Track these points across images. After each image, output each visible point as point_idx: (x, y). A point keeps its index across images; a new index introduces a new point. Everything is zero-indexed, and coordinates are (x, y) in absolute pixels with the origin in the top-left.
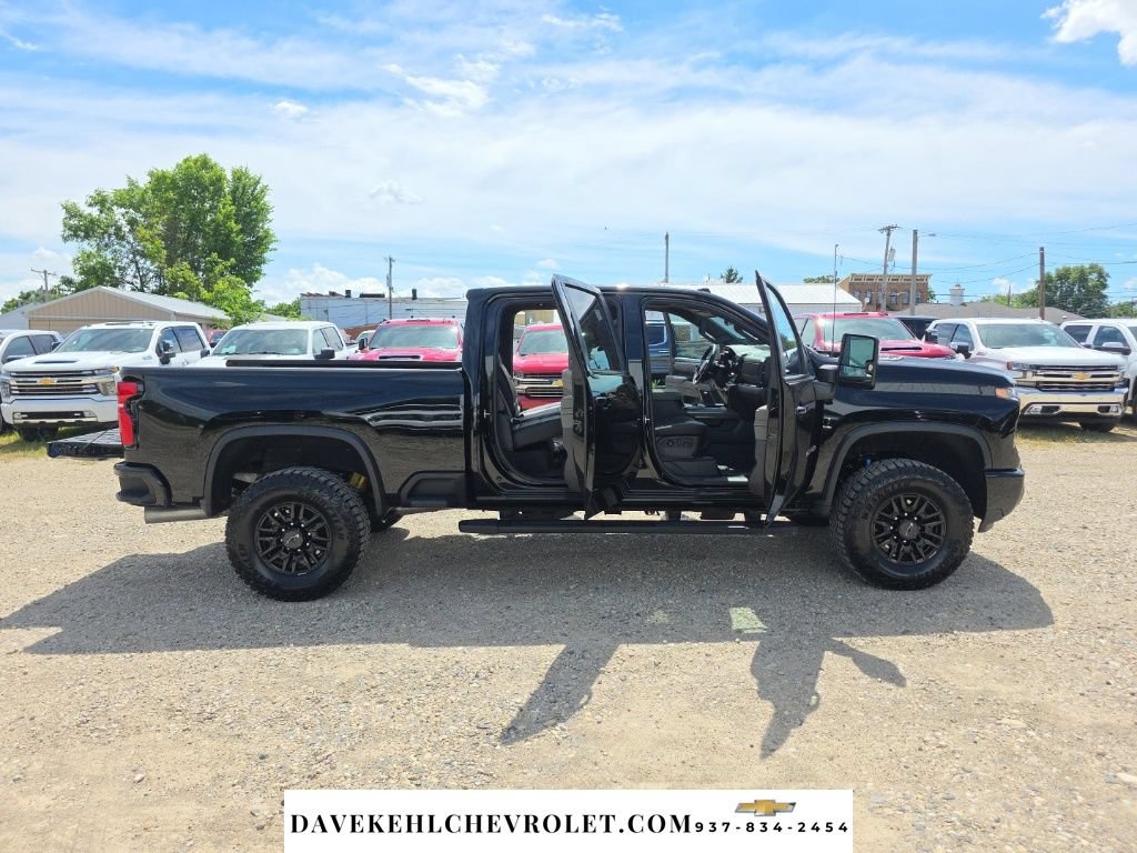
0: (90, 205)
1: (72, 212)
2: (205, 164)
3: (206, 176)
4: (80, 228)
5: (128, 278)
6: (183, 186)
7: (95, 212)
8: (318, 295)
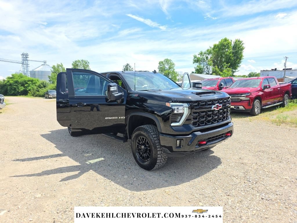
0: (199, 55)
1: (195, 57)
2: (226, 40)
3: (225, 43)
4: (197, 60)
5: (205, 71)
6: (220, 47)
7: (199, 56)
8: (267, 70)
